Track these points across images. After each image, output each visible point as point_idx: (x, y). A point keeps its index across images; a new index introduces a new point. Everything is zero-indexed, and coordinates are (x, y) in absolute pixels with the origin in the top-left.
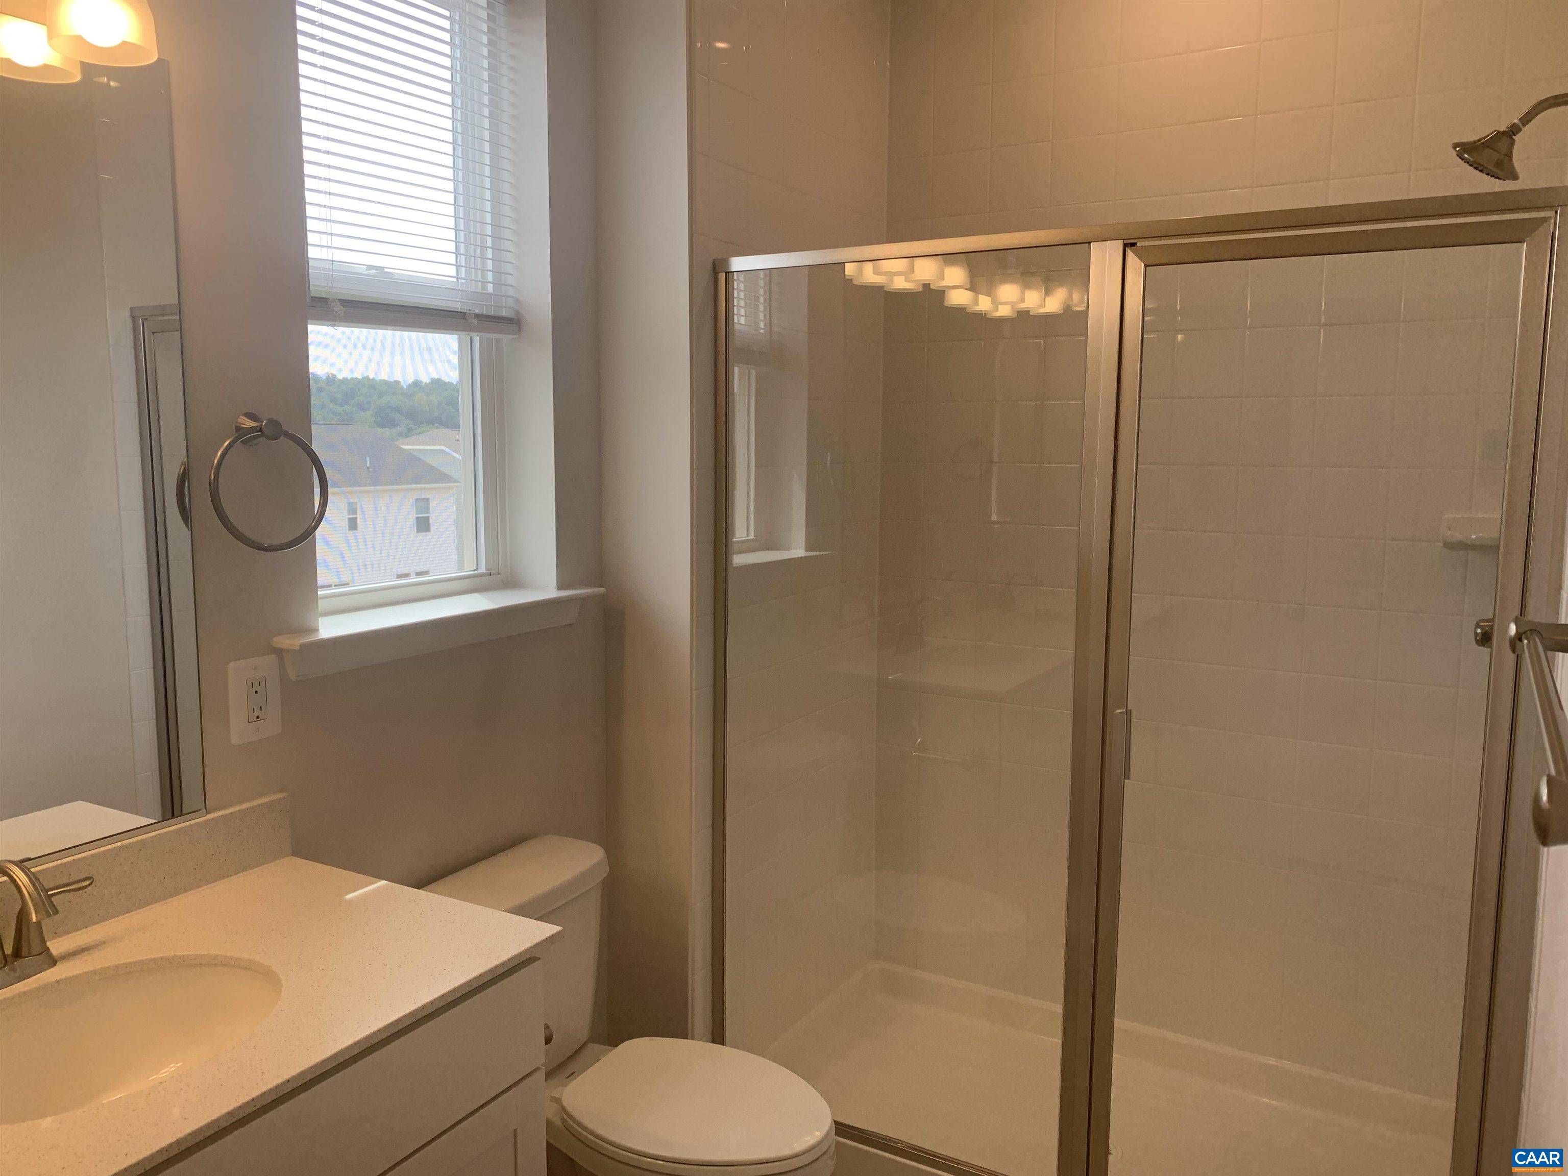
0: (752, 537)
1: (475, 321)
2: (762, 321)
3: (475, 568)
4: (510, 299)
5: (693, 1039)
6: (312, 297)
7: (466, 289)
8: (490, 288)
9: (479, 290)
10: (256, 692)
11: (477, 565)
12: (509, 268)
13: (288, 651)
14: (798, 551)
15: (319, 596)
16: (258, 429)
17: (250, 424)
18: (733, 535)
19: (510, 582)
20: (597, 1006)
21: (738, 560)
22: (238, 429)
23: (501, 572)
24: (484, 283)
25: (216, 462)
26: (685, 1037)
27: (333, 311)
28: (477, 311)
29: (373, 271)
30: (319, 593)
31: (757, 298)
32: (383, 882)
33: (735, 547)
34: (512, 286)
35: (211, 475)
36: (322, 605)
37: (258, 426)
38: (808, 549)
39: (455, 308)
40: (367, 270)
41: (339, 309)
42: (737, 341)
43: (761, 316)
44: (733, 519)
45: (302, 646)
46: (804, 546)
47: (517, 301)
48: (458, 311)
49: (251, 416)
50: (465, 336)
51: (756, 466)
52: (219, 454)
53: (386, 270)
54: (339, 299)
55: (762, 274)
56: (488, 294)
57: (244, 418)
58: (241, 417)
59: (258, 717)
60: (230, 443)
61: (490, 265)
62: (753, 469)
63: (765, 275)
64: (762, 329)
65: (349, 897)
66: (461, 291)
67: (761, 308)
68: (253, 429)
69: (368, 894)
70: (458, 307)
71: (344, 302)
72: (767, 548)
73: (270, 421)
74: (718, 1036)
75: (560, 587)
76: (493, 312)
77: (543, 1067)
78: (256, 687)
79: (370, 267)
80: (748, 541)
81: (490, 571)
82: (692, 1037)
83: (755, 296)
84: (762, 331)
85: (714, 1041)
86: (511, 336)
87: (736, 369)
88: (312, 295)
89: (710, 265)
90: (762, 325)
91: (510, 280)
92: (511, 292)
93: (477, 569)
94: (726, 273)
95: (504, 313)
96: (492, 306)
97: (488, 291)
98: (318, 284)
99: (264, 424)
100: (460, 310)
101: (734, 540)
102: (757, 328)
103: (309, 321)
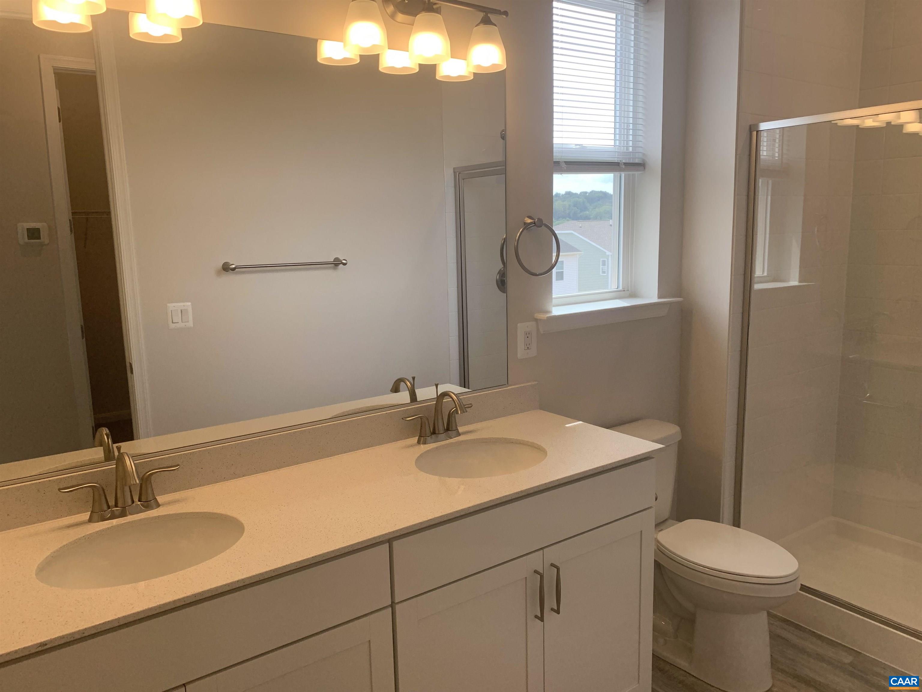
0: (765, 274)
1: (624, 166)
2: (777, 152)
3: (617, 287)
4: (640, 153)
5: (722, 523)
6: (554, 162)
7: (620, 151)
8: (631, 149)
9: (625, 151)
10: (528, 337)
11: (618, 286)
12: (640, 138)
13: (540, 320)
14: (794, 282)
15: (553, 298)
16: (534, 223)
17: (529, 221)
18: (755, 273)
19: (633, 295)
20: (673, 501)
21: (757, 287)
22: (525, 223)
23: (629, 290)
24: (627, 147)
25: (517, 238)
26: (719, 522)
27: (562, 167)
28: (624, 161)
29: (578, 146)
30: (553, 296)
31: (774, 140)
32: (581, 422)
33: (756, 280)
34: (642, 147)
35: (515, 243)
36: (554, 302)
37: (533, 222)
38: (800, 282)
39: (614, 161)
40: (575, 146)
41: (564, 165)
42: (762, 164)
43: (777, 150)
44: (755, 264)
45: (547, 317)
46: (798, 280)
47: (644, 154)
48: (615, 162)
49: (530, 217)
50: (618, 174)
51: (770, 234)
52: (518, 234)
53: (583, 145)
54: (564, 162)
55: (778, 131)
56: (630, 152)
57: (527, 218)
58: (526, 218)
59: (528, 348)
60: (522, 230)
61: (631, 138)
62: (768, 236)
63: (780, 131)
64: (777, 157)
65: (567, 426)
66: (617, 152)
67: (777, 145)
68: (531, 223)
69: (575, 425)
70: (616, 160)
71: (568, 163)
72: (775, 280)
73: (539, 219)
74: (736, 523)
75: (659, 297)
76: (631, 161)
77: (654, 507)
78: (528, 335)
79: (576, 145)
80: (763, 277)
81: (624, 289)
82: (722, 521)
83: (773, 139)
84: (777, 158)
85: (734, 525)
86: (639, 172)
87: (760, 180)
88: (554, 160)
89: (748, 128)
90: (777, 155)
91: (640, 144)
92: (641, 150)
93: (617, 288)
94: (757, 131)
95: (637, 161)
96: (631, 158)
97: (629, 150)
98: (557, 155)
99: (536, 221)
100: (616, 162)
101: (756, 276)
102: (773, 156)
103: (554, 173)
